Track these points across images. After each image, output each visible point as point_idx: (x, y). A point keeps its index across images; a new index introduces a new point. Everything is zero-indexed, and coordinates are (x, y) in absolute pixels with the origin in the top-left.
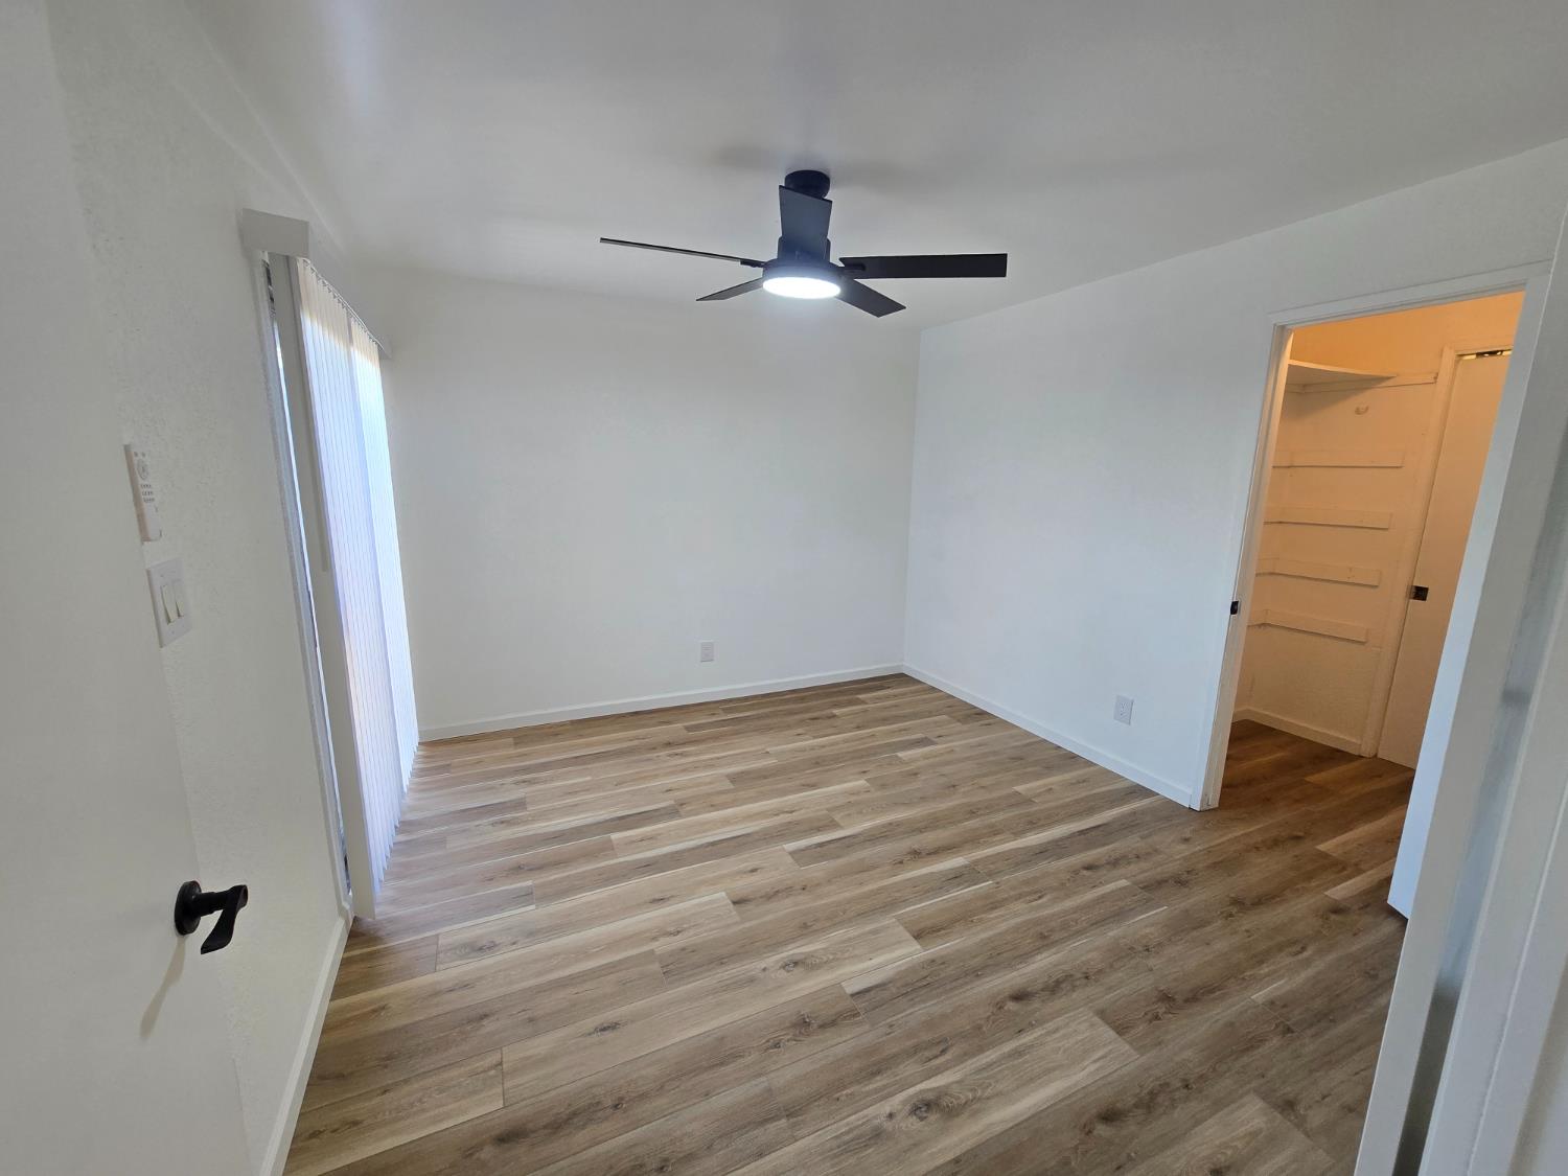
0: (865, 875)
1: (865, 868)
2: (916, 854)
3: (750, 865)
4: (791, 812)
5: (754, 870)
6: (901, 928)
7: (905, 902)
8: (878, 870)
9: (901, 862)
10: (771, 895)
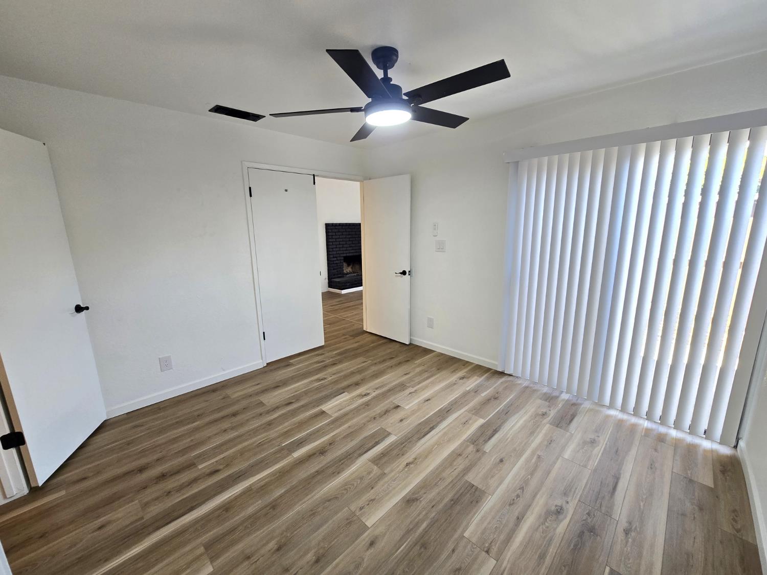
0: (349, 432)
1: (350, 435)
2: (322, 451)
3: (405, 423)
4: (407, 465)
5: (401, 420)
6: (330, 414)
7: (328, 424)
8: (342, 437)
9: (330, 444)
10: (386, 412)
